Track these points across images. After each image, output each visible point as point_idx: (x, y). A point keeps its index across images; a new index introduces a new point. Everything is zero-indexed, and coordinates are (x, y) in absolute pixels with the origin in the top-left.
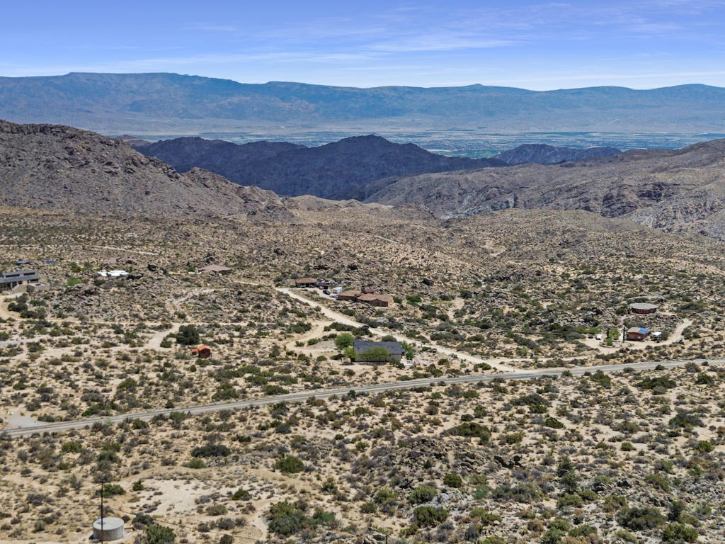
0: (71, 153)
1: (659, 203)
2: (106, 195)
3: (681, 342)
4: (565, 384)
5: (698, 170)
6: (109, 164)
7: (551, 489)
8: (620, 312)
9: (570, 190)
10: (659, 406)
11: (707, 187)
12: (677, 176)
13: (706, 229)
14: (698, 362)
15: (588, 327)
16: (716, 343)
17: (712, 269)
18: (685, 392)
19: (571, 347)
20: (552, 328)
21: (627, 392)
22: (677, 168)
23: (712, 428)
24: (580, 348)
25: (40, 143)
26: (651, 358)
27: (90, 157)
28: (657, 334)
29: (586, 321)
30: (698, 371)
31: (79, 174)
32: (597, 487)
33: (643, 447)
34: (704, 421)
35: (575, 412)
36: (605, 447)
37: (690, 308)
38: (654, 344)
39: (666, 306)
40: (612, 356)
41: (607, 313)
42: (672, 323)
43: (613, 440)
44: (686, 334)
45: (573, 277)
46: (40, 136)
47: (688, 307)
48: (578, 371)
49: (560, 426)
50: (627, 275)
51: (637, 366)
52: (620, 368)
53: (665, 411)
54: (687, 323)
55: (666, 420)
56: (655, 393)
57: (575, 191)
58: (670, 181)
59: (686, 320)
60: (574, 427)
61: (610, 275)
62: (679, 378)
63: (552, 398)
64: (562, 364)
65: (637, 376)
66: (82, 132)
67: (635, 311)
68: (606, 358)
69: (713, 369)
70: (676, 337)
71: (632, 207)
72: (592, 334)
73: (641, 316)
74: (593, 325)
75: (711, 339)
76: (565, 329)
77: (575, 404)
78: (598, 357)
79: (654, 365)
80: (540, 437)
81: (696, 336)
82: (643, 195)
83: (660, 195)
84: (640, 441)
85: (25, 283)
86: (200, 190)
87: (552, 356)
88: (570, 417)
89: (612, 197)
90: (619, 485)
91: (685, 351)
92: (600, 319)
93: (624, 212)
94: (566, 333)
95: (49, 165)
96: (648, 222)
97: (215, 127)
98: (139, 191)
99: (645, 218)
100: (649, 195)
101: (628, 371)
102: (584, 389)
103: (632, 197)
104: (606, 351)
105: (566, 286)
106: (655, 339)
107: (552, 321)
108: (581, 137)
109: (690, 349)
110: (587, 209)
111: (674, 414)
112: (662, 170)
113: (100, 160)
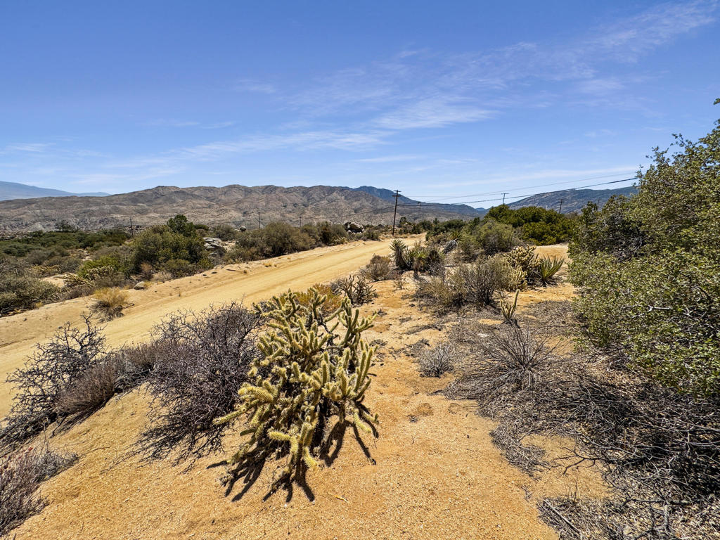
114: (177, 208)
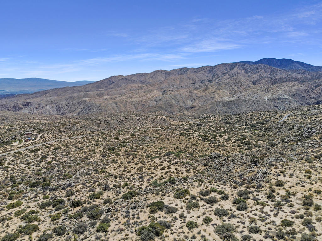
1: (29, 107)
3: (40, 140)
4: (9, 156)
5: (38, 98)
7: (9, 184)
8: (22, 135)
9: (2, 105)
10: (36, 156)
11: (41, 102)
12: (32, 100)
13: (42, 112)
14: (45, 143)
15: (14, 140)
16: (49, 138)
17: (45, 121)
18: (43, 151)
19: (9, 146)
20: (2, 143)
21: (27, 154)
22: (32, 98)
23: (51, 158)
24: (12, 146)
26: (33, 145)
28: (33, 139)
29: (13, 139)
30: (45, 145)
32: (22, 180)
33: (34, 167)
34: (49, 157)
35: (13, 163)
36: (23, 170)
37: (41, 131)
38: (33, 141)
39: (35, 132)
40: (22, 146)
41: (18, 136)
42: (37, 135)
43: (25, 167)
44: (41, 137)
45: (7, 128)
47: (40, 131)
48: (12, 152)
49: (9, 167)
50: (22, 125)
51: (29, 148)
52: (24, 149)
53: (38, 157)
54: (41, 135)
55: (39, 159)
56: (35, 153)
57: (3, 106)
58: (31, 101)
59: (40, 134)
60: (13, 167)
61: (18, 126)
62: (41, 148)
63: (5, 161)
64: (7, 151)
65: (29, 150)
67: (26, 134)
68: (20, 147)
69: (49, 144)
70: (38, 138)
71: (21, 109)
72: (15, 142)
73: (28, 135)
74: (15, 139)
75: (47, 137)
76: (7, 142)
77: (12, 161)
78: (17, 147)
79: (34, 146)
80: (3, 172)
81: (43, 137)
82: (24, 105)
83: (29, 105)
84: (32, 166)
87: (4, 150)
88: (11, 165)
89: (15, 106)
90: (28, 178)
91: (41, 141)
92: (17, 138)
93: (19, 110)
94: (7, 143)
96: (27, 112)
100: (25, 105)
101: (26, 149)
102: (15, 156)
103: (21, 106)
104: (20, 146)
105: (5, 131)
106: (33, 140)
107: (2, 141)
108: (3, 91)
109: (42, 141)
110: (8, 110)
111: (41, 157)
112: (28, 99)
114: (121, 91)
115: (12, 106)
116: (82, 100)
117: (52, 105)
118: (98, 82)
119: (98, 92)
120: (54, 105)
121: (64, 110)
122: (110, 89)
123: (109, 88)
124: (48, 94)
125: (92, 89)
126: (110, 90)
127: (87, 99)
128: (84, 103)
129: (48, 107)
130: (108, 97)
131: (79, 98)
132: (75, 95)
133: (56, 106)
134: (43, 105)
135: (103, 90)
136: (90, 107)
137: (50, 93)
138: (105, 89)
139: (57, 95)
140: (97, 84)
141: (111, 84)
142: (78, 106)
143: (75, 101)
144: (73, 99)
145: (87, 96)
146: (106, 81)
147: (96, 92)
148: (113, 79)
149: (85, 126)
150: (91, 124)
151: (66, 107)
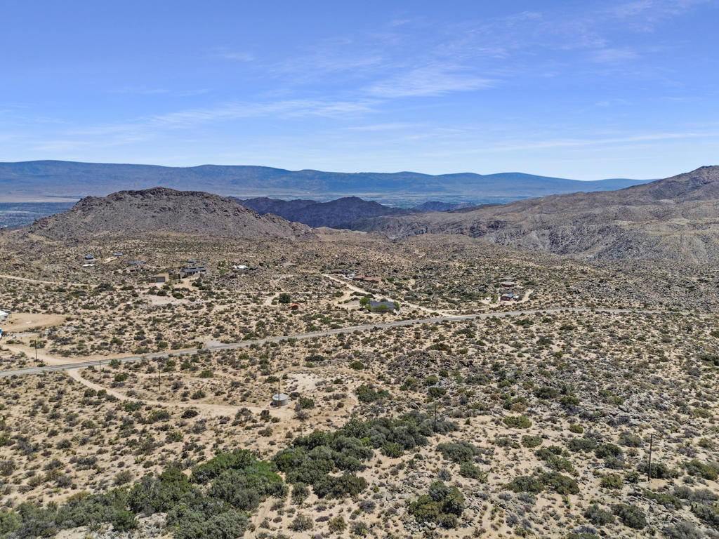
0: (206, 206)
1: (498, 231)
2: (224, 227)
3: (529, 301)
4: (478, 323)
6: (226, 211)
8: (497, 286)
10: (529, 334)
13: (521, 244)
14: (541, 311)
15: (482, 294)
16: (546, 302)
17: (531, 264)
18: (539, 327)
19: (475, 304)
20: (463, 294)
21: (511, 327)
23: (558, 345)
24: (480, 304)
25: (191, 200)
26: (517, 309)
27: (216, 207)
28: (517, 297)
29: (480, 290)
30: (542, 316)
31: (211, 216)
33: (527, 355)
34: (554, 341)
35: (489, 337)
36: (510, 356)
37: (530, 284)
38: (516, 302)
39: (517, 283)
40: (497, 309)
41: (490, 287)
42: (523, 292)
43: (512, 352)
44: (530, 296)
46: (191, 197)
47: (528, 284)
48: (483, 316)
49: (484, 345)
50: (491, 267)
51: (512, 314)
52: (504, 315)
53: (533, 337)
54: (530, 292)
55: (534, 341)
56: (524, 327)
57: (455, 225)
59: (529, 290)
60: (491, 345)
61: (482, 267)
62: (534, 319)
63: (475, 330)
64: (474, 313)
65: (513, 319)
66: (212, 195)
67: (504, 285)
68: (495, 310)
69: (549, 315)
70: (526, 299)
71: (484, 233)
72: (484, 297)
73: (508, 288)
74: (484, 292)
75: (543, 300)
76: (470, 295)
77: (487, 333)
78: (490, 309)
79: (520, 313)
80: (476, 350)
81: (536, 298)
82: (490, 227)
83: (498, 227)
84: (525, 352)
85: (199, 272)
86: (272, 224)
87: (467, 308)
88: (487, 340)
89: (474, 228)
90: (527, 375)
91: (532, 306)
92: (487, 289)
93: (480, 235)
94: (471, 297)
95: (196, 212)
96: (493, 240)
97: (275, 192)
98: (241, 224)
99: (491, 238)
100: (492, 227)
101: (507, 316)
102: (488, 325)
103: (484, 228)
104: (493, 306)
106: (516, 300)
107: (463, 291)
109: (534, 305)
110: (462, 233)
111: (538, 339)
113: (221, 209)
115: (469, 226)
116: (612, 224)
117: (544, 231)
118: (660, 181)
119: (657, 208)
120: (547, 232)
121: (568, 243)
122: (691, 199)
123: (688, 197)
124: (537, 207)
125: (642, 200)
126: (692, 204)
127: (624, 224)
128: (616, 231)
129: (534, 235)
130: (684, 221)
131: (606, 218)
132: (597, 211)
133: (551, 234)
134: (525, 228)
135: (671, 201)
136: (631, 241)
137: (542, 204)
138: (677, 199)
139: (555, 209)
140: (657, 187)
141: (698, 187)
142: (600, 237)
143: (594, 227)
144: (591, 220)
145: (626, 214)
146: (683, 180)
147: (652, 208)
148: (705, 175)
149: (629, 289)
150: (644, 286)
151: (572, 237)
